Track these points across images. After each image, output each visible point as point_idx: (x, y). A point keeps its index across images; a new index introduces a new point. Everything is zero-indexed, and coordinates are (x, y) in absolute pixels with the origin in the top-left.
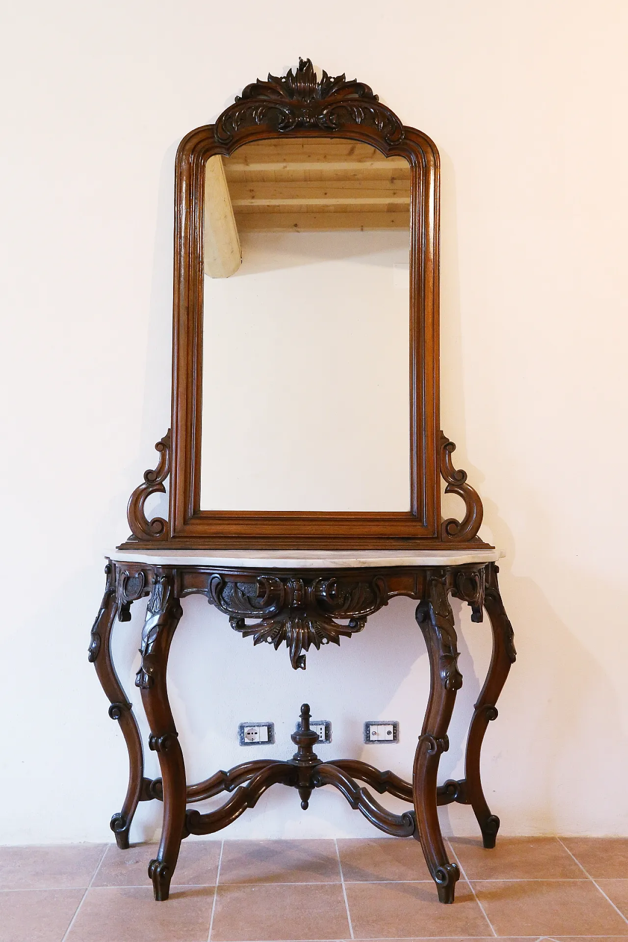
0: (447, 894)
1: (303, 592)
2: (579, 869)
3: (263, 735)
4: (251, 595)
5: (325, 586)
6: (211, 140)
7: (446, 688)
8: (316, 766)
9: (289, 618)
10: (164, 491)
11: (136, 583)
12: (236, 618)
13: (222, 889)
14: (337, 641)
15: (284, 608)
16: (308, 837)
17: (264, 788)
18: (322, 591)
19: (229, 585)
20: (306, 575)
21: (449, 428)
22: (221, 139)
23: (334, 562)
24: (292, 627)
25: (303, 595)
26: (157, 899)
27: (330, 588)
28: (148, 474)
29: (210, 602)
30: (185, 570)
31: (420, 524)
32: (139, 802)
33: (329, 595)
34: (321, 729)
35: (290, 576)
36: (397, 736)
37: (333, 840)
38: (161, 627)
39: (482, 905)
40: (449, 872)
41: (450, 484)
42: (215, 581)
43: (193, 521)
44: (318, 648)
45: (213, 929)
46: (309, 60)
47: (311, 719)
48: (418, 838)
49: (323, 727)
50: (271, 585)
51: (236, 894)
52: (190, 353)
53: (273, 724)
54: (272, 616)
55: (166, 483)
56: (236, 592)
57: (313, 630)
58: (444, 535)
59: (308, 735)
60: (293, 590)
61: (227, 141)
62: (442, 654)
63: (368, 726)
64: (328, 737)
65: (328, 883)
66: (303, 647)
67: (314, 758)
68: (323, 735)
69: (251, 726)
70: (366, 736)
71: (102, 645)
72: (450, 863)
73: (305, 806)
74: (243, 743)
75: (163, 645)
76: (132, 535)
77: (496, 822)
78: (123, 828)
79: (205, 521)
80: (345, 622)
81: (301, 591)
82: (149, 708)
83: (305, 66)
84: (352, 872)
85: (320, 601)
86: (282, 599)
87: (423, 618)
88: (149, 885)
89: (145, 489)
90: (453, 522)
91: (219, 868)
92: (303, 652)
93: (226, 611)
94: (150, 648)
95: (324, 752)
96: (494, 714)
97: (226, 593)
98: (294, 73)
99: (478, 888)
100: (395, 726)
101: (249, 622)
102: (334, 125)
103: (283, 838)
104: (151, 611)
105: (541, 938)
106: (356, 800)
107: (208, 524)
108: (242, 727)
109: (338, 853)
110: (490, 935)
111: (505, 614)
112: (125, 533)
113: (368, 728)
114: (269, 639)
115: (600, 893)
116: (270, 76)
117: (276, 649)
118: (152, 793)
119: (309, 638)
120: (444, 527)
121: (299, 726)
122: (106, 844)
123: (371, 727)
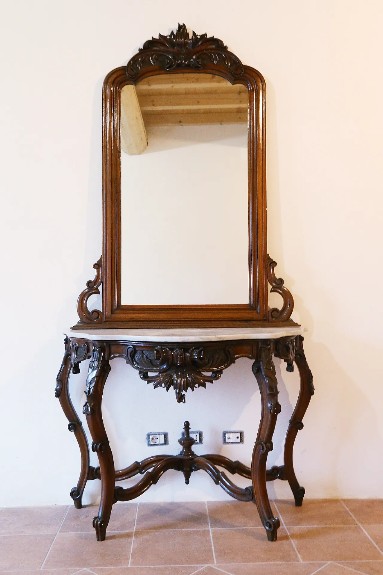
0: (273, 536)
1: (183, 357)
2: (353, 520)
3: (161, 440)
4: (152, 358)
5: (197, 352)
6: (124, 76)
7: (271, 413)
8: (194, 458)
9: (175, 372)
10: (99, 293)
11: (83, 351)
12: (143, 372)
13: (138, 533)
14: (204, 386)
15: (172, 366)
16: (190, 500)
17: (162, 472)
18: (195, 356)
19: (138, 352)
20: (185, 346)
21: (272, 252)
22: (130, 75)
23: (202, 338)
24: (177, 377)
25: (183, 358)
26: (98, 540)
27: (199, 354)
28: (89, 283)
29: (127, 363)
30: (112, 343)
31: (255, 311)
32: (88, 481)
33: (199, 357)
34: (197, 436)
35: (175, 347)
36: (243, 439)
37: (204, 502)
38: (98, 378)
39: (293, 542)
40: (273, 523)
41: (273, 287)
42: (130, 350)
43: (118, 311)
44: (193, 390)
45: (132, 559)
46: (184, 25)
47: (190, 430)
48: (255, 503)
49: (198, 435)
50: (163, 352)
51: (146, 537)
52: (114, 208)
53: (167, 433)
54: (165, 371)
55: (100, 288)
56: (143, 356)
57: (190, 379)
58: (270, 318)
59: (189, 440)
60: (177, 355)
61: (134, 76)
62: (268, 392)
63: (225, 434)
64: (201, 440)
65: (201, 529)
66: (184, 389)
67: (193, 453)
68: (198, 439)
69: (154, 435)
70: (224, 439)
71: (63, 388)
72: (274, 517)
73: (187, 482)
74: (150, 445)
75: (99, 389)
76: (80, 321)
77: (303, 491)
78: (78, 496)
79: (125, 311)
80: (209, 374)
81: (182, 356)
82: (91, 426)
83: (182, 28)
84: (216, 522)
85: (194, 362)
86: (170, 361)
87: (257, 370)
88: (94, 532)
89: (87, 292)
90: (275, 310)
91: (136, 520)
92: (184, 392)
93: (137, 368)
94: (91, 391)
95: (198, 450)
96: (301, 426)
97: (137, 357)
98: (175, 33)
99: (291, 531)
100: (242, 434)
101: (151, 374)
102: (200, 66)
103: (174, 501)
104: (91, 368)
105: (329, 562)
106: (218, 479)
107: (126, 313)
108: (149, 435)
109: (207, 510)
110: (298, 561)
111: (307, 366)
112: (76, 319)
114: (163, 385)
115: (365, 534)
116: (160, 35)
117: (167, 391)
118: (95, 476)
119: (187, 383)
120: (270, 313)
121: (183, 434)
122: (68, 506)
123: (226, 434)
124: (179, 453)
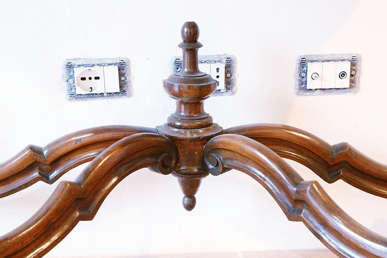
3: (110, 81)
8: (212, 136)
17: (114, 180)
34: (218, 70)
36: (357, 81)
49: (222, 67)
53: (129, 61)
59: (196, 81)
63: (303, 63)
64: (229, 83)
67: (208, 124)
68: (222, 81)
69: (86, 66)
70: (301, 81)
73: (190, 206)
74: (74, 96)
100: (354, 63)
108: (70, 66)
113: (303, 67)
121: (178, 64)
123: (309, 65)
124: (166, 122)
